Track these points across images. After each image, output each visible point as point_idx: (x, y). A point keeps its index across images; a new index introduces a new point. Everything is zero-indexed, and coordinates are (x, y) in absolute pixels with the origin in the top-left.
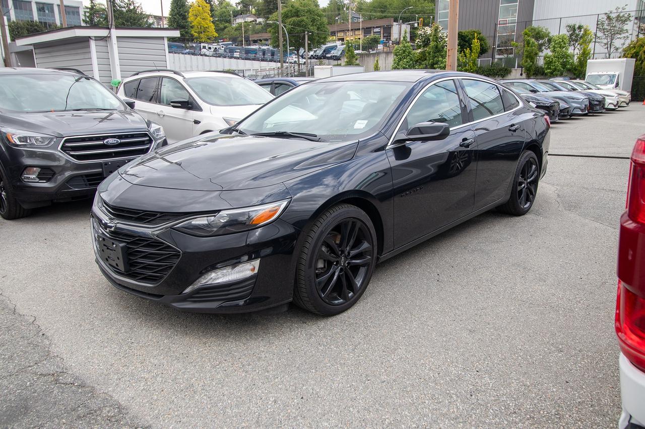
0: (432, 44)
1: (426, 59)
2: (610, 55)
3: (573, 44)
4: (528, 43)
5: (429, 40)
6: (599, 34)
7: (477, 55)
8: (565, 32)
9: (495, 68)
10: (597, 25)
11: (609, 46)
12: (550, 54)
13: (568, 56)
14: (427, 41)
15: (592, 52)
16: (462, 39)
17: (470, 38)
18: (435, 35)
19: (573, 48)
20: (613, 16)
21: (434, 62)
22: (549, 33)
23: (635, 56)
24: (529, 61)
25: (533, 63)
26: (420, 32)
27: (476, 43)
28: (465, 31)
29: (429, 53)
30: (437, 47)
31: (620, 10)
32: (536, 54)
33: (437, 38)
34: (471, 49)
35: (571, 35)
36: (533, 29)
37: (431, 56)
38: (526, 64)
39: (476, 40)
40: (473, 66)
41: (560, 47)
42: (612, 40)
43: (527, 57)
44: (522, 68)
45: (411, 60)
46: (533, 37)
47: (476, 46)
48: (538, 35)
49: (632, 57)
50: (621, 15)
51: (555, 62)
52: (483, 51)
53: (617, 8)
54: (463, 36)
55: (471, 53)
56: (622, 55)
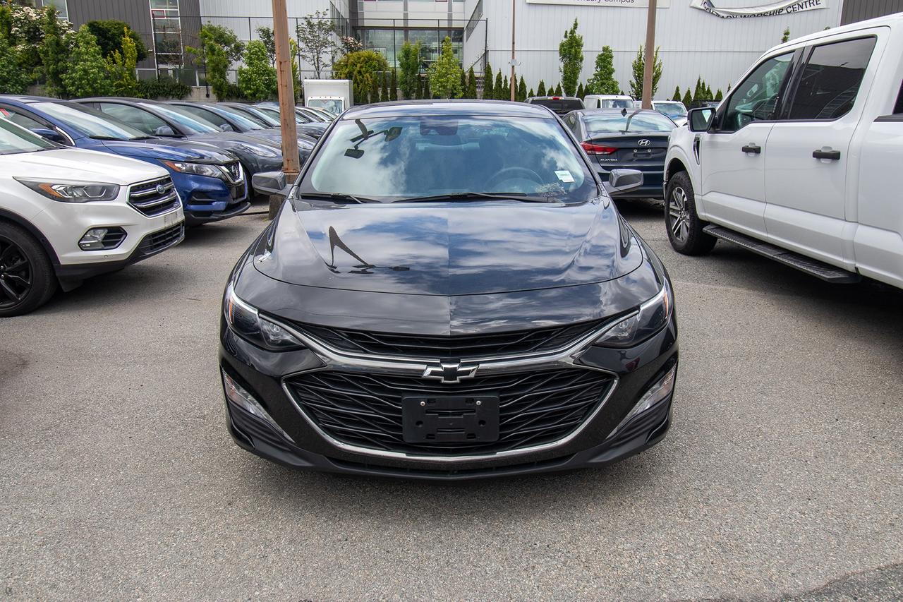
0: (48, 38)
1: (39, 63)
2: (319, 74)
3: (271, 56)
4: (212, 50)
5: (38, 30)
6: (302, 45)
7: (135, 62)
8: (256, 38)
9: (166, 84)
10: (297, 32)
11: (316, 62)
12: (245, 67)
13: (271, 71)
14: (34, 32)
15: (298, 69)
16: (99, 34)
17: (114, 35)
18: (49, 24)
19: (271, 61)
20: (315, 22)
21: (59, 69)
22: (235, 37)
23: (349, 76)
24: (218, 76)
25: (224, 78)
26: (17, 15)
27: (128, 42)
28: (104, 20)
29: (46, 53)
30: (58, 43)
31: (321, 16)
32: (226, 67)
33: (56, 30)
34: (121, 53)
35: (266, 43)
36: (211, 29)
37: (50, 58)
38: (215, 80)
39: (128, 39)
40: (131, 79)
41: (258, 59)
42: (318, 53)
43: (214, 70)
44: (207, 85)
45: (10, 62)
46: (216, 41)
47: (129, 47)
48: (222, 38)
49: (346, 78)
50: (323, 22)
51: (255, 80)
52: (141, 56)
53: (318, 13)
54: (100, 29)
55: (122, 58)
56: (334, 75)
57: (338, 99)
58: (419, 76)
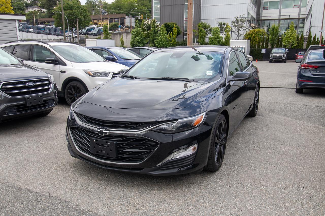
0: (152, 29)
1: (149, 37)
2: (238, 38)
3: (222, 32)
4: (201, 31)
5: (150, 27)
6: (233, 28)
7: (176, 36)
8: (217, 26)
9: (185, 43)
10: (232, 23)
11: (238, 34)
12: (212, 36)
13: (220, 38)
14: (149, 28)
15: (231, 36)
16: (167, 27)
17: (171, 27)
18: (153, 25)
19: (222, 34)
20: (239, 19)
21: (154, 39)
22: (210, 26)
23: (249, 39)
24: (202, 40)
25: (204, 41)
26: (145, 22)
27: (175, 30)
28: (169, 23)
29: (151, 34)
30: (155, 31)
31: (241, 17)
32: (205, 36)
33: (155, 26)
34: (172, 33)
35: (220, 27)
36: (202, 24)
37: (152, 35)
38: (201, 41)
39: (175, 28)
40: (174, 41)
41: (216, 33)
42: (239, 30)
43: (201, 38)
44: (198, 43)
45: (141, 37)
46: (203, 28)
47: (175, 31)
48: (205, 27)
49: (248, 39)
50: (242, 19)
51: (214, 41)
52: (179, 34)
53: (240, 16)
54: (167, 26)
55: (173, 35)
56: (244, 38)
57: (242, 47)
58: (278, 38)
